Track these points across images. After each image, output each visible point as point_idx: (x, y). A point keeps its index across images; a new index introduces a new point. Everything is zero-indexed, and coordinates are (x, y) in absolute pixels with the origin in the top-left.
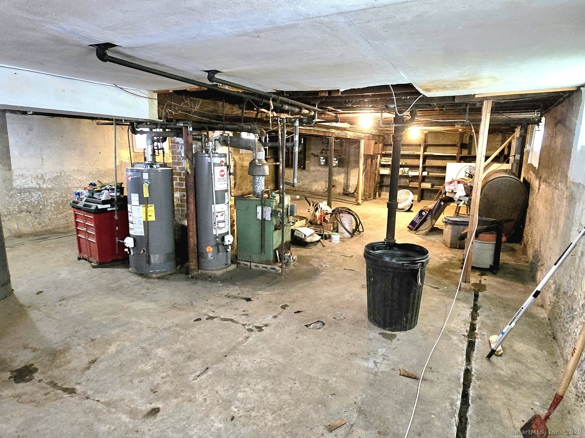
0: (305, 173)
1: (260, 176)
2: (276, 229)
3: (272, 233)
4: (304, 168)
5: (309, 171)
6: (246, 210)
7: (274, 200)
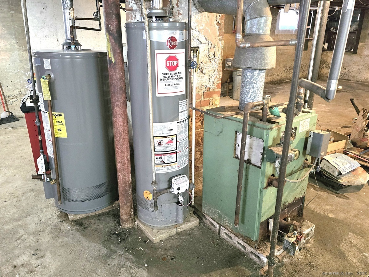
0: (355, 57)
1: (256, 70)
2: (270, 184)
3: (261, 192)
4: (355, 52)
5: (361, 56)
6: (218, 136)
7: (274, 126)
